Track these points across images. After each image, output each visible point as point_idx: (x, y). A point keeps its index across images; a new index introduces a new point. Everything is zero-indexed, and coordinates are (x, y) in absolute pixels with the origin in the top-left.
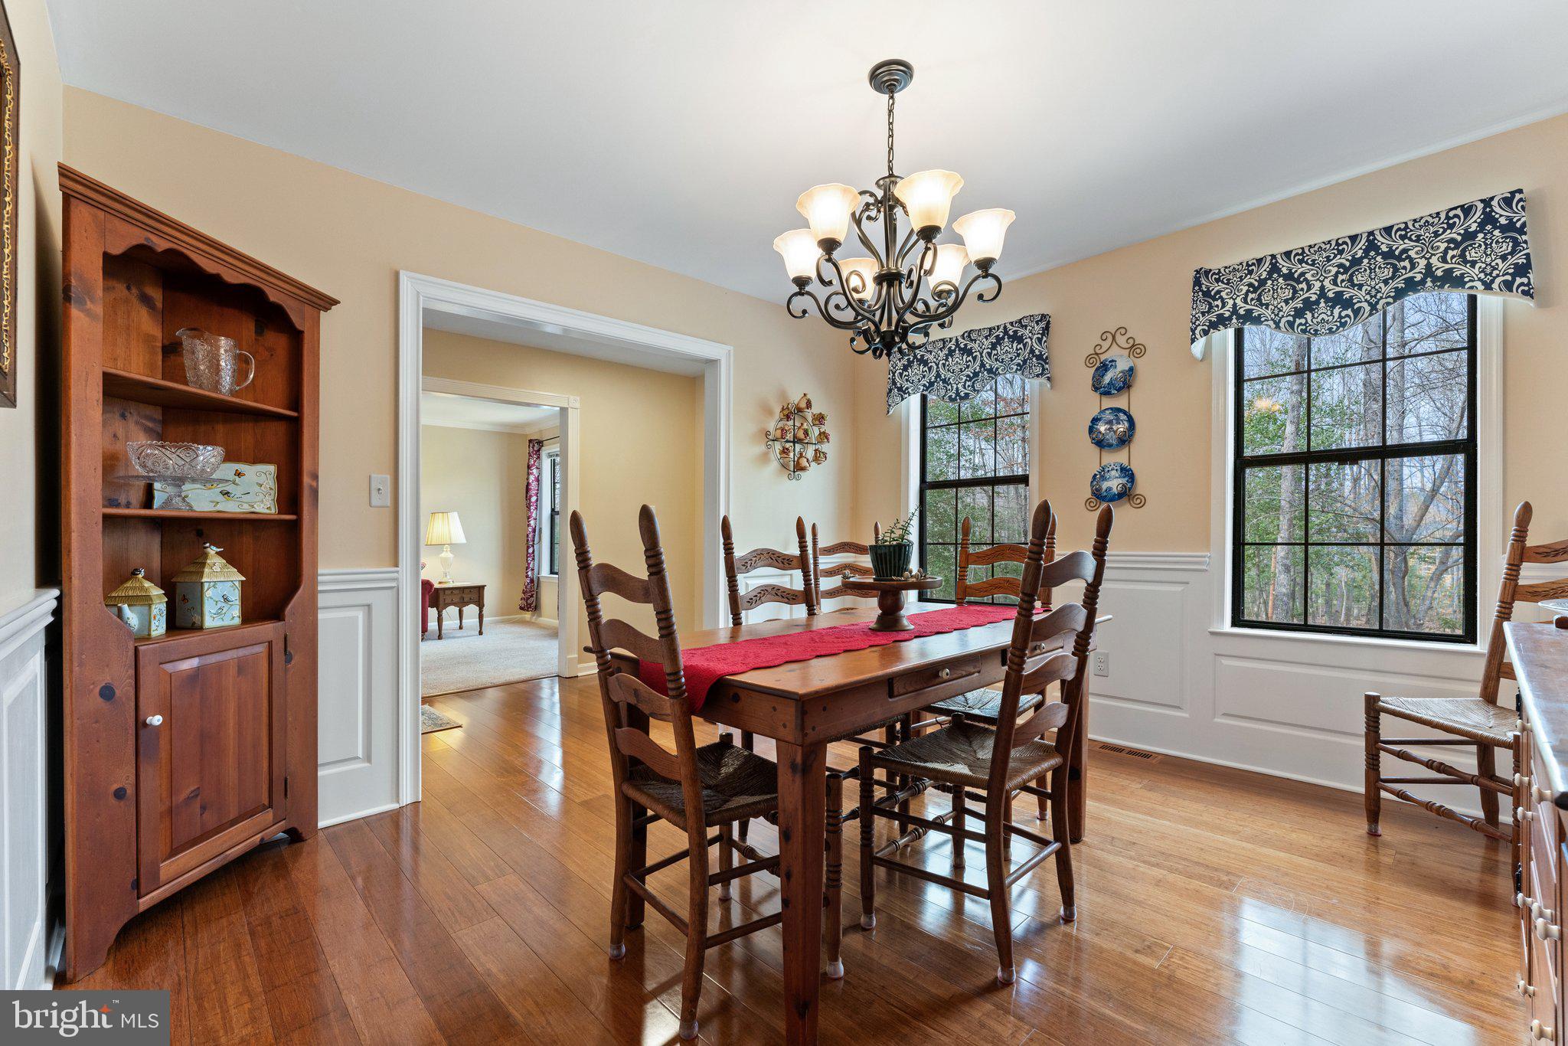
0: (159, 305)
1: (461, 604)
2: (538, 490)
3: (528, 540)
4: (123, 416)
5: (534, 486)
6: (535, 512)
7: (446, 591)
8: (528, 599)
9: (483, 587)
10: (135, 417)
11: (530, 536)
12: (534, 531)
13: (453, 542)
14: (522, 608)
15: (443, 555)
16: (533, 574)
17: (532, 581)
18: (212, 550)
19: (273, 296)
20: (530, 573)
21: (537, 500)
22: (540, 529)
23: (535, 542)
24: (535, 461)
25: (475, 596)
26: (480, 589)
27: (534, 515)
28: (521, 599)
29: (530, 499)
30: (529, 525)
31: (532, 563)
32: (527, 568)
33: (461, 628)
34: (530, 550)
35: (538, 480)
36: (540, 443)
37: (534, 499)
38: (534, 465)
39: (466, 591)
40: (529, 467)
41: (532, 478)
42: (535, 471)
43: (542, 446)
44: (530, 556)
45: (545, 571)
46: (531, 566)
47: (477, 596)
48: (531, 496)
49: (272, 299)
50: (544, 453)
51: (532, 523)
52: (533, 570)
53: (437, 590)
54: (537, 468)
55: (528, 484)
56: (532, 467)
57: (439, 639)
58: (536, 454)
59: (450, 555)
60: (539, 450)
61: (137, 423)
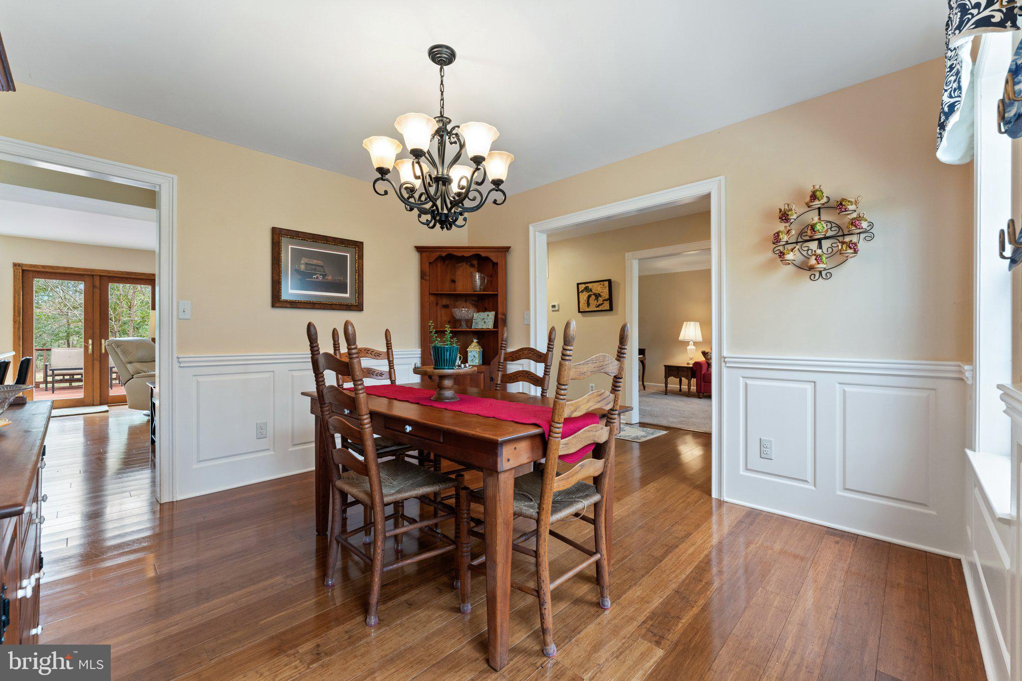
0: (476, 266)
4: (466, 301)
10: (469, 301)
18: (475, 341)
19: (483, 254)
49: (483, 256)
61: (470, 302)
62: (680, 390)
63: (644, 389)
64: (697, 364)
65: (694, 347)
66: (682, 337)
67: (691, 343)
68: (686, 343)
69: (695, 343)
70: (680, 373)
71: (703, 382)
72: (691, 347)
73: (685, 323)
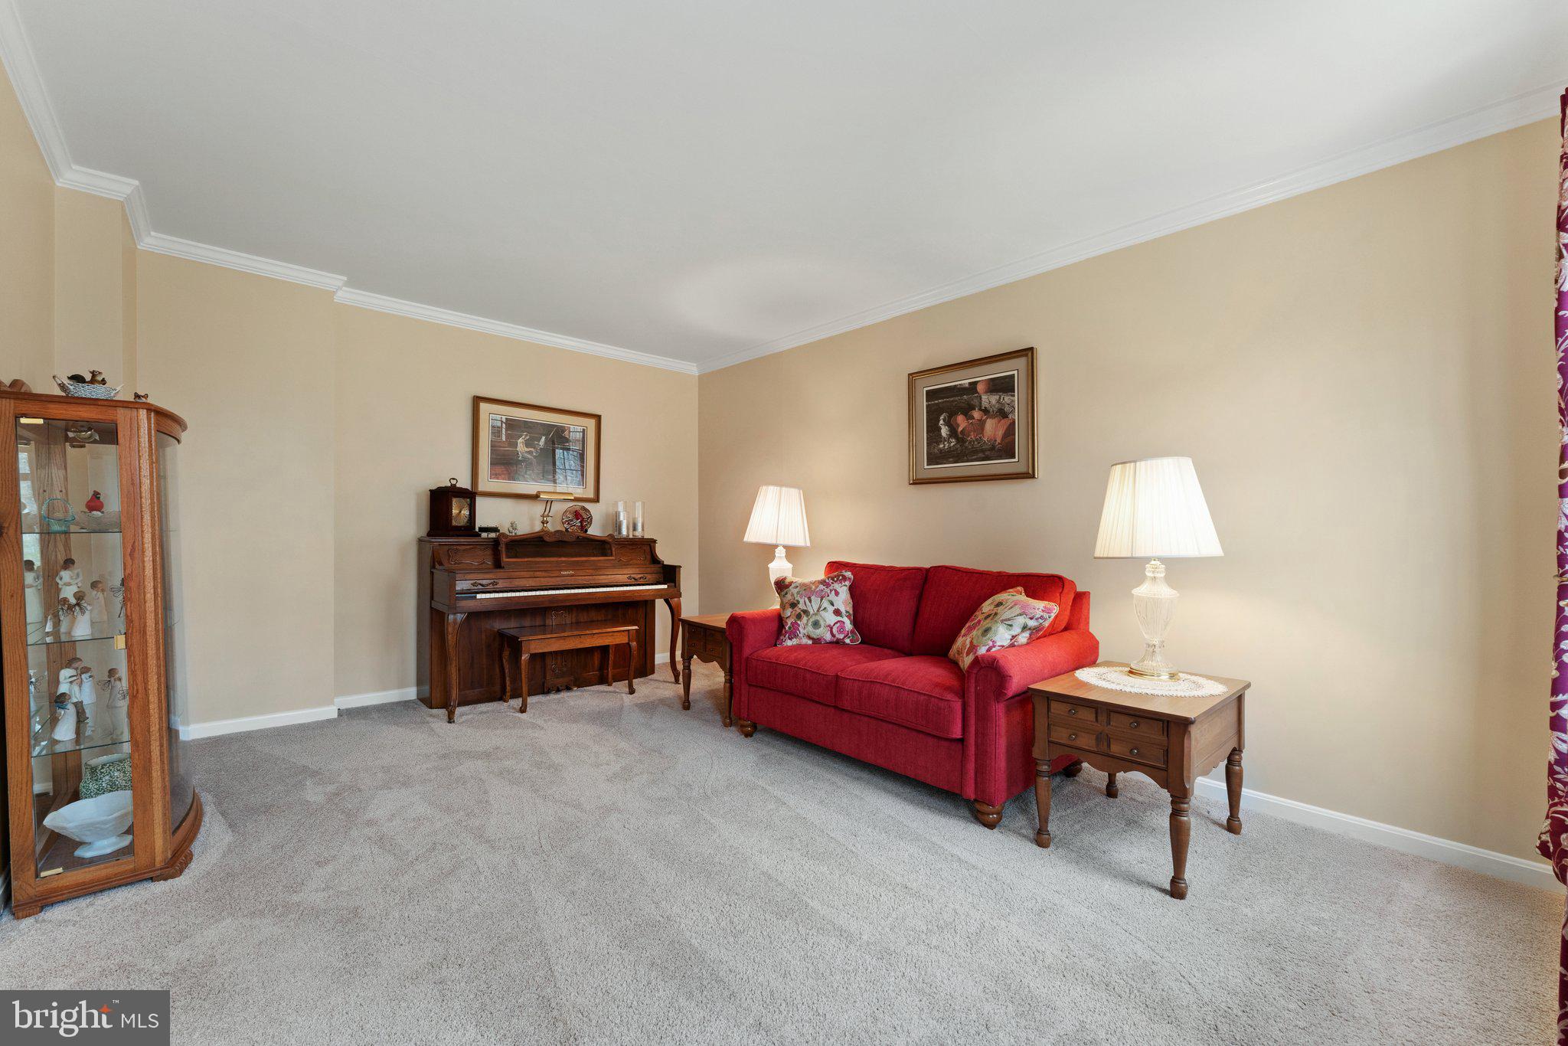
1: (1103, 758)
7: (1054, 705)
15: (1144, 590)
39: (1119, 721)
57: (1038, 842)
59: (1167, 593)
63: (677, 681)
65: (786, 565)
67: (780, 552)
72: (779, 564)
73: (763, 492)
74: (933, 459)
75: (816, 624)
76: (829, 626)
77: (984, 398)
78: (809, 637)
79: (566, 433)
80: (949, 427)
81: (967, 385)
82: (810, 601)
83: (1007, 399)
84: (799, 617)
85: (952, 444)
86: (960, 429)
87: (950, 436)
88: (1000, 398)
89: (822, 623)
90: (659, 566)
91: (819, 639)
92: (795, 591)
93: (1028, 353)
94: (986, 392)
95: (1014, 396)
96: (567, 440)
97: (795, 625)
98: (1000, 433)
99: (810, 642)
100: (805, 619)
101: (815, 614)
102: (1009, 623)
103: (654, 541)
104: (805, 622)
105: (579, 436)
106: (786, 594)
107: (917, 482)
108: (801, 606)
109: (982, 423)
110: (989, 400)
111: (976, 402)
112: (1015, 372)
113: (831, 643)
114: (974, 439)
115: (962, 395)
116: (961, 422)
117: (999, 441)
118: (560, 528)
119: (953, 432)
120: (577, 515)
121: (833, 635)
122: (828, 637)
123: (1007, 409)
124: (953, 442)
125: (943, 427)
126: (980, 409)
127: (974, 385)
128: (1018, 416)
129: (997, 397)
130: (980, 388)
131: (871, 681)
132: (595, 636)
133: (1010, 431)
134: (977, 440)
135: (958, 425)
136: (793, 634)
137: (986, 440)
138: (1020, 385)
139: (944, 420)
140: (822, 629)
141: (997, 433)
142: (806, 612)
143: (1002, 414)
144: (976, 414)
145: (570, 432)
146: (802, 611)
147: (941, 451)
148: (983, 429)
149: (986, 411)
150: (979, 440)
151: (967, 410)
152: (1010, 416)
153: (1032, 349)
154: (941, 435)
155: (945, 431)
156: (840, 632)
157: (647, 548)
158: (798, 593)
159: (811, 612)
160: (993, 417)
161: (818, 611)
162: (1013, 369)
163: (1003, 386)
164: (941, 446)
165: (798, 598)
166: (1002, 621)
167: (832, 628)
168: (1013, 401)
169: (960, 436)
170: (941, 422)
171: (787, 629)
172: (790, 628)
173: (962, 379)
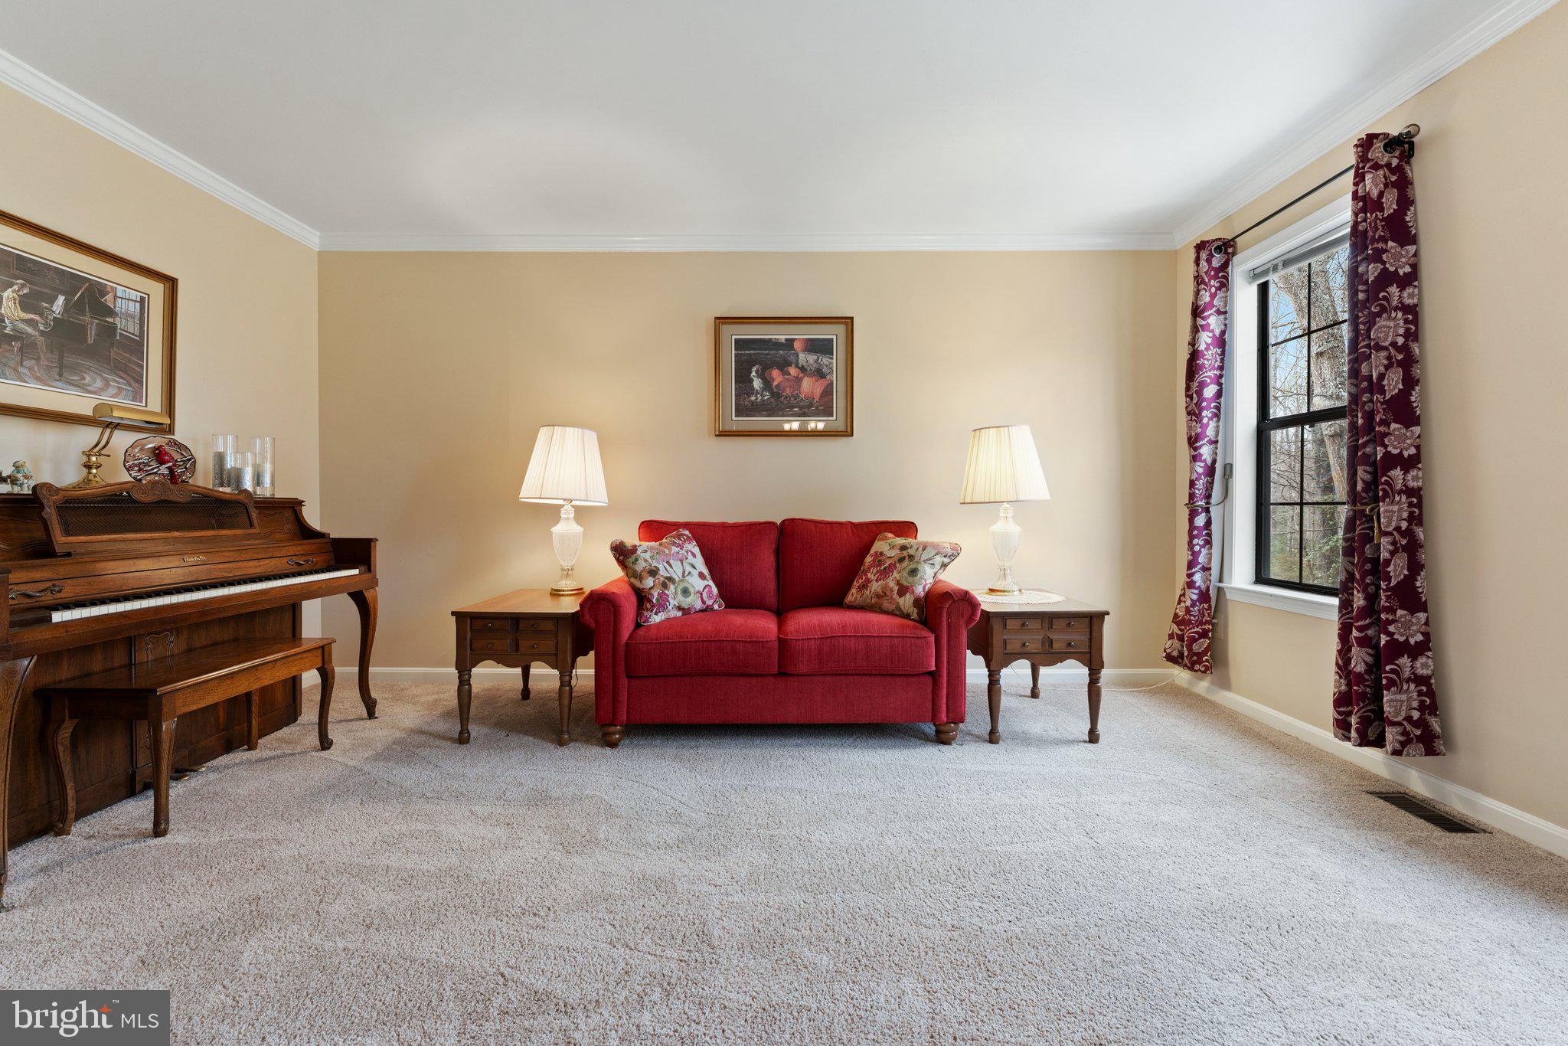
1: (1046, 655)
2: (1221, 368)
3: (1192, 496)
5: (1210, 357)
6: (1212, 424)
7: (1009, 622)
8: (1193, 640)
9: (1101, 616)
11: (1200, 484)
12: (1210, 471)
13: (1022, 497)
14: (1170, 658)
15: (999, 527)
16: (1207, 580)
17: (1204, 596)
20: (1198, 578)
21: (1219, 394)
22: (1228, 470)
23: (1213, 501)
24: (1213, 296)
25: (1079, 637)
26: (1093, 620)
27: (1210, 432)
28: (1171, 636)
29: (1200, 393)
30: (1195, 458)
31: (1204, 551)
32: (1191, 565)
33: (1034, 694)
34: (1200, 521)
35: (1222, 342)
36: (1227, 247)
37: (1210, 391)
38: (1210, 305)
39: (1059, 624)
40: (1197, 312)
41: (1205, 338)
42: (1214, 321)
43: (1234, 254)
44: (1201, 534)
45: (1240, 572)
46: (1202, 559)
47: (1085, 638)
48: (1202, 385)
50: (1239, 270)
51: (1206, 451)
52: (1206, 569)
53: (986, 615)
54: (1219, 312)
55: (1194, 355)
56: (1203, 311)
57: (991, 741)
58: (1216, 277)
59: (1014, 529)
60: (1225, 266)
62: (526, 693)
63: (371, 714)
64: (598, 602)
65: (576, 528)
66: (530, 490)
67: (567, 512)
68: (551, 513)
69: (582, 514)
70: (524, 644)
71: (624, 682)
72: (566, 527)
73: (543, 433)
74: (741, 411)
75: (686, 592)
76: (699, 592)
77: (802, 356)
78: (679, 608)
79: (109, 297)
80: (762, 379)
81: (783, 341)
82: (671, 566)
83: (825, 360)
84: (665, 586)
85: (766, 398)
86: (775, 383)
87: (764, 389)
88: (818, 358)
89: (692, 590)
90: (323, 540)
91: (689, 609)
92: (647, 556)
93: (848, 322)
94: (804, 351)
95: (832, 359)
96: (111, 312)
97: (663, 597)
98: (818, 391)
99: (679, 614)
100: (672, 587)
101: (682, 581)
102: (931, 562)
103: (300, 503)
104: (674, 591)
105: (134, 308)
106: (637, 560)
107: (723, 434)
108: (662, 572)
109: (799, 380)
110: (806, 359)
111: (792, 358)
112: (834, 337)
113: (702, 611)
114: (790, 394)
115: (777, 350)
116: (776, 375)
117: (816, 399)
118: (125, 477)
119: (767, 383)
120: (159, 455)
121: (704, 602)
122: (699, 605)
123: (825, 370)
124: (767, 395)
125: (754, 378)
126: (797, 366)
127: (790, 342)
128: (837, 379)
129: (816, 357)
130: (797, 345)
131: (829, 637)
132: (278, 663)
133: (828, 392)
134: (793, 396)
135: (773, 380)
136: (662, 606)
137: (803, 396)
138: (839, 350)
139: (757, 373)
140: (692, 596)
141: (815, 391)
142: (670, 579)
143: (820, 374)
144: (793, 371)
145: (115, 297)
146: (666, 578)
147: (752, 403)
148: (799, 386)
149: (803, 369)
150: (796, 397)
151: (783, 366)
152: (828, 377)
153: (852, 319)
154: (753, 387)
155: (757, 384)
156: (710, 598)
157: (288, 514)
158: (652, 557)
159: (677, 579)
160: (811, 375)
161: (683, 576)
162: (833, 333)
163: (823, 347)
164: (753, 398)
165: (655, 564)
166: (925, 561)
167: (701, 594)
168: (831, 363)
169: (775, 390)
170: (754, 374)
171: (654, 601)
172: (657, 600)
173: (780, 334)
